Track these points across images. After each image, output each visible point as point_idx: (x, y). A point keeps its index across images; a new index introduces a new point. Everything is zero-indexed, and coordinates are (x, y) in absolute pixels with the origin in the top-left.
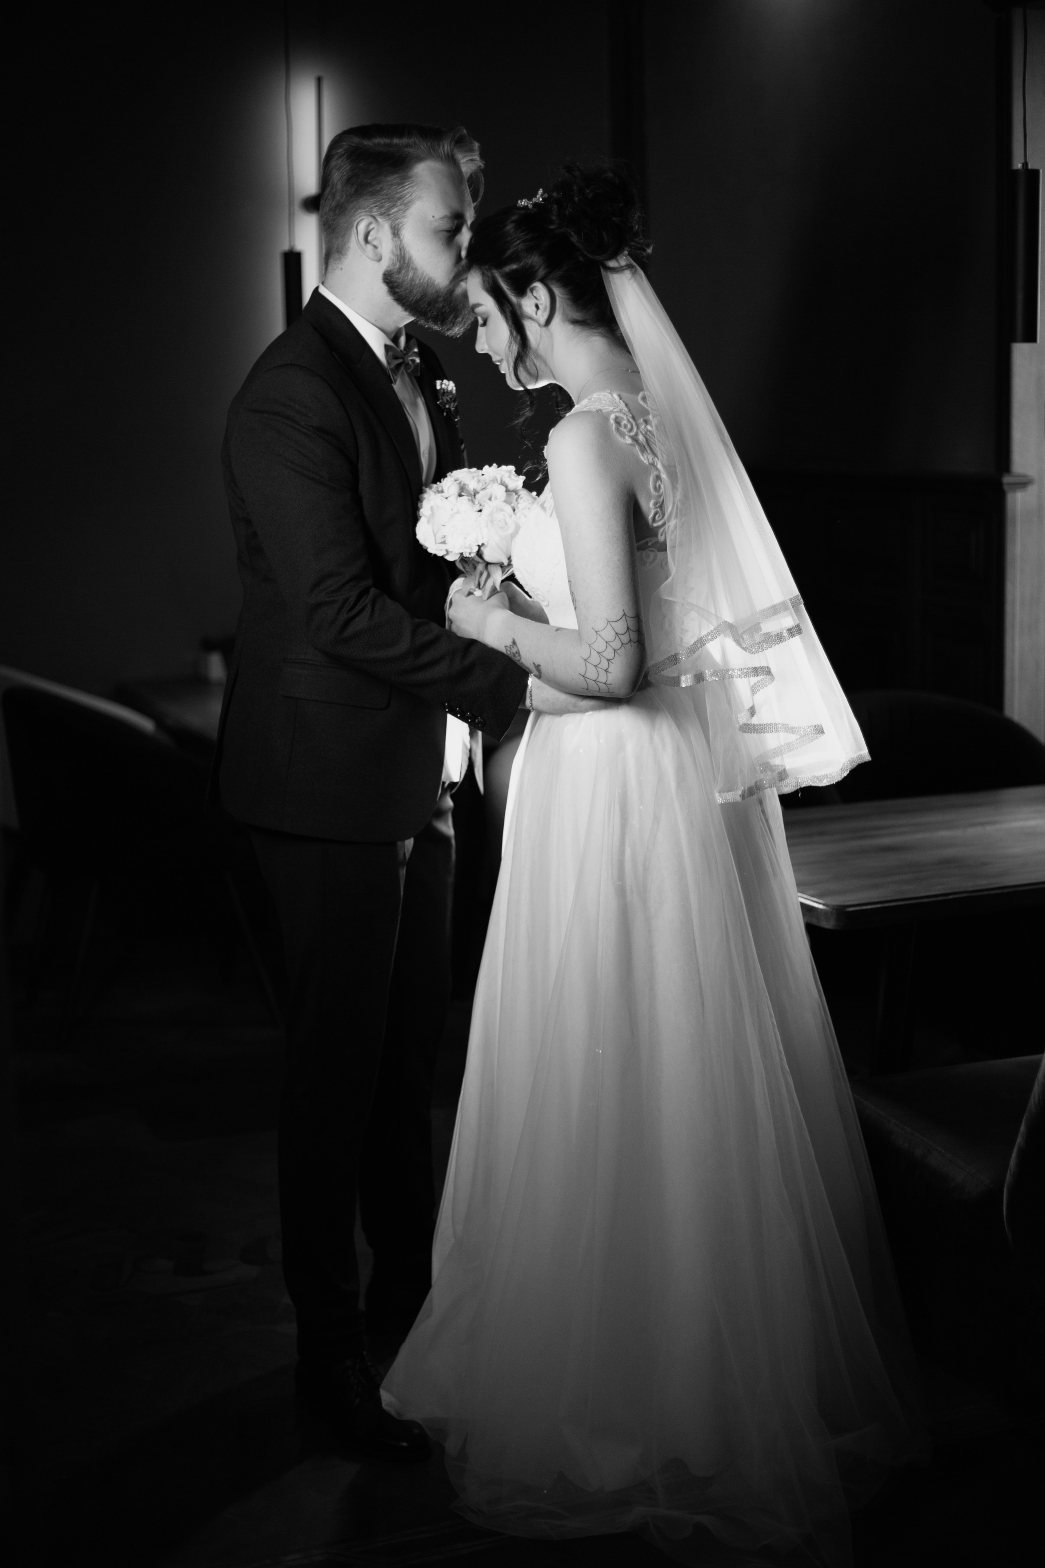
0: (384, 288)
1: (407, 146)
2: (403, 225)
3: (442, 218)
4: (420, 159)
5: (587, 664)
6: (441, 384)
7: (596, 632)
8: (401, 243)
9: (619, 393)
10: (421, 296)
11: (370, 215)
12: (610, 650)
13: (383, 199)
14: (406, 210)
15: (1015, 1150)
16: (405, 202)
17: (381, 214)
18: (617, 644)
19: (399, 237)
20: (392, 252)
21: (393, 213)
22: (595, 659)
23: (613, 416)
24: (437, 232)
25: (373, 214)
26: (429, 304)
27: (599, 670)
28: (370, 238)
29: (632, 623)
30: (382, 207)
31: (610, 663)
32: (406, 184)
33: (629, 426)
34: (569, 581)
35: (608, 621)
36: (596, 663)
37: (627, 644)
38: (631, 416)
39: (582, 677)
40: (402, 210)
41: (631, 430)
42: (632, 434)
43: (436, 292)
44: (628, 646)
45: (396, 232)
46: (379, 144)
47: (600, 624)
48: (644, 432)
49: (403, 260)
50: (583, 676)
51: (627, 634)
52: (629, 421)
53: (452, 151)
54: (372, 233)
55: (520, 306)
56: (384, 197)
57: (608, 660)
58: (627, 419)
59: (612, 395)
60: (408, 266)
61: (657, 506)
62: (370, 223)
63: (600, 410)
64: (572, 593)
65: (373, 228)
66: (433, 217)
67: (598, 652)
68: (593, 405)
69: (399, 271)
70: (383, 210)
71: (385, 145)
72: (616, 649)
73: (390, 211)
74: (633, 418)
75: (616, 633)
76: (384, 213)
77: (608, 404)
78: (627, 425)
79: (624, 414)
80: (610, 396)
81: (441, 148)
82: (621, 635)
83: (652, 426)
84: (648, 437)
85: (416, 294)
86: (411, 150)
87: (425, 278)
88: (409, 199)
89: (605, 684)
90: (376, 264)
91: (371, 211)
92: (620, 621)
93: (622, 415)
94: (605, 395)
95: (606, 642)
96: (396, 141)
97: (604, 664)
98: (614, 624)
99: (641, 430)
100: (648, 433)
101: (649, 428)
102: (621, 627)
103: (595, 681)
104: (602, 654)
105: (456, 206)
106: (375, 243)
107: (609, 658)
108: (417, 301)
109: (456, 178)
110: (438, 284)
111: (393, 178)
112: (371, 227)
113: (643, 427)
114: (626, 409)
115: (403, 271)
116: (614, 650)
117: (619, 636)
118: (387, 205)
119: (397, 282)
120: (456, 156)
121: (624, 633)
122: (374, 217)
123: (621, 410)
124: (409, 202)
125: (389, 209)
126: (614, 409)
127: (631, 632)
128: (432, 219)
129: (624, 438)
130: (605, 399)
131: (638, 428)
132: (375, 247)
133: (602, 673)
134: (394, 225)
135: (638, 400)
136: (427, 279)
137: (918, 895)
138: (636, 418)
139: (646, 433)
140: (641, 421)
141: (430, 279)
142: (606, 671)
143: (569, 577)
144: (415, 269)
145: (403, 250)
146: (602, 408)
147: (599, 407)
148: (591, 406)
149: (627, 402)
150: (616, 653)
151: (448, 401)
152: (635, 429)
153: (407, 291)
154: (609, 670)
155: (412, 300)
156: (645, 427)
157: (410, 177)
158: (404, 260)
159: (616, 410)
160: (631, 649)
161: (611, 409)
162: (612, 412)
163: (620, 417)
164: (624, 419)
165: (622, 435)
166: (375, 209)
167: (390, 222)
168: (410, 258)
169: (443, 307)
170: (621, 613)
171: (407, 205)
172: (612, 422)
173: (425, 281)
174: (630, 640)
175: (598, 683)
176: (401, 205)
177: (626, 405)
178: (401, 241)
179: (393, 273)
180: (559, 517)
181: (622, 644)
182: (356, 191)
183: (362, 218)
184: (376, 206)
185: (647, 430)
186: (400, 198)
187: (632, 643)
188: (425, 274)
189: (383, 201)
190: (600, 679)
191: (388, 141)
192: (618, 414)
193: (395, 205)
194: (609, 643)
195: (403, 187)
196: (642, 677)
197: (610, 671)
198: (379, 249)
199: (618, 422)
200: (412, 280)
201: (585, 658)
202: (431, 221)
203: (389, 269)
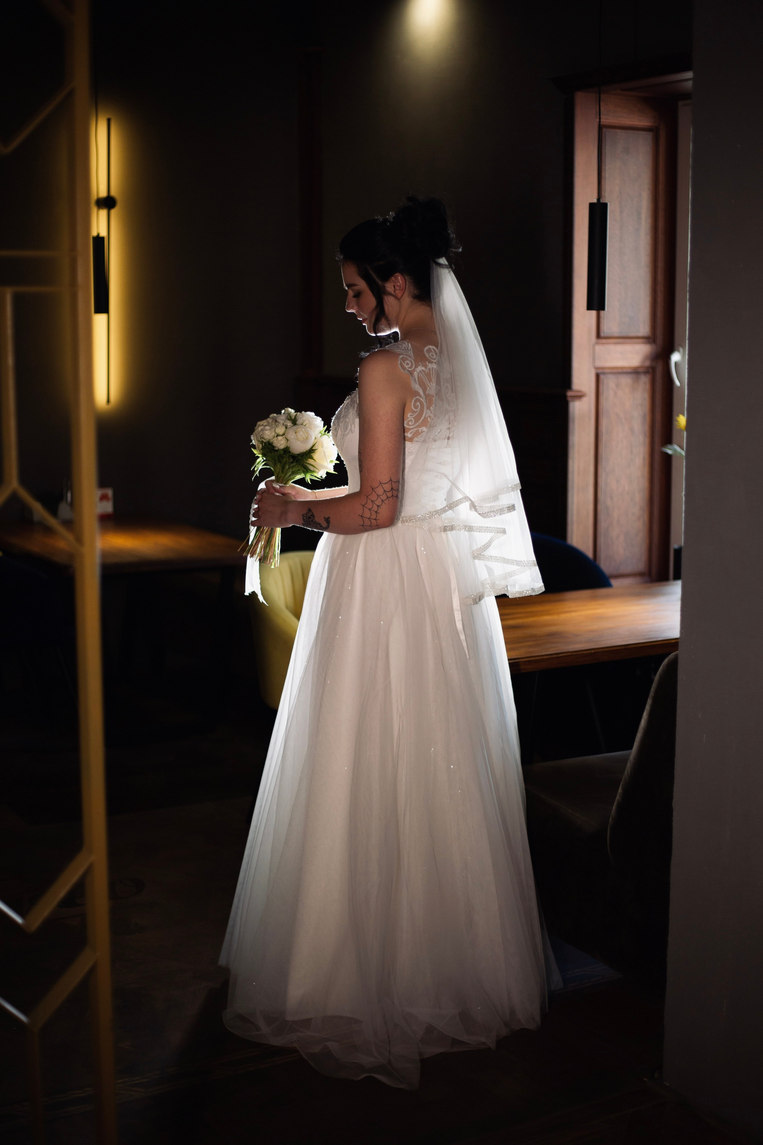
5: (364, 508)
7: (372, 488)
12: (380, 500)
15: (615, 804)
22: (369, 505)
23: (401, 357)
27: (372, 512)
29: (394, 485)
31: (379, 508)
35: (380, 483)
36: (370, 507)
37: (390, 497)
42: (411, 369)
44: (391, 499)
50: (361, 516)
51: (391, 492)
55: (384, 287)
57: (378, 506)
67: (372, 501)
75: (384, 491)
77: (403, 349)
82: (388, 492)
89: (375, 520)
92: (388, 483)
97: (375, 508)
98: (384, 485)
102: (388, 487)
103: (368, 518)
104: (374, 502)
114: (412, 354)
116: (382, 500)
117: (386, 492)
127: (393, 491)
133: (374, 513)
137: (541, 654)
142: (376, 512)
150: (383, 502)
152: (414, 367)
154: (378, 512)
159: (404, 353)
160: (392, 501)
162: (402, 354)
163: (406, 357)
170: (389, 479)
172: (399, 360)
174: (393, 495)
181: (388, 497)
187: (394, 497)
190: (371, 518)
192: (404, 356)
194: (380, 496)
199: (403, 360)
201: (364, 505)
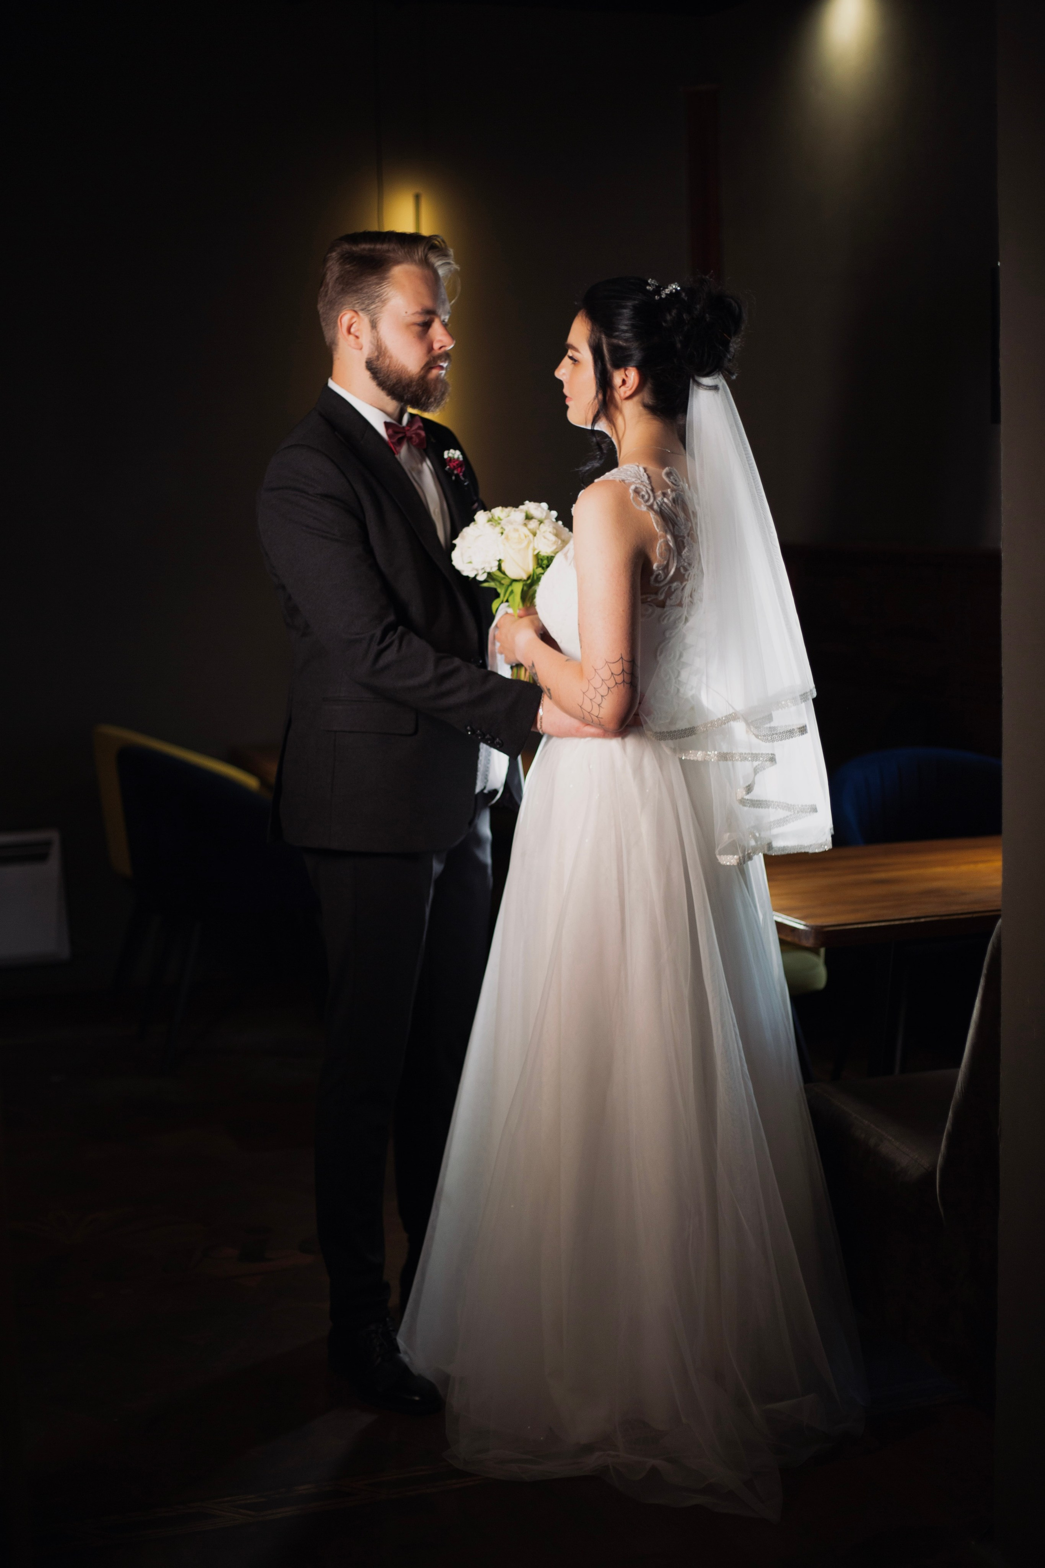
0: (367, 374)
1: (388, 251)
2: (380, 320)
3: (413, 314)
4: (397, 262)
6: (448, 453)
7: (595, 669)
8: (378, 335)
9: (645, 466)
10: (397, 381)
11: (351, 310)
12: (605, 688)
13: (364, 297)
14: (383, 307)
16: (383, 299)
17: (362, 310)
18: (611, 683)
19: (376, 330)
20: (371, 342)
21: (372, 309)
22: (591, 694)
23: (633, 487)
24: (409, 325)
25: (356, 309)
26: (404, 388)
27: (594, 704)
28: (352, 330)
29: (626, 666)
30: (363, 303)
31: (604, 699)
32: (382, 285)
33: (646, 497)
34: (579, 624)
35: (607, 662)
36: (592, 697)
37: (620, 684)
38: (650, 487)
39: (580, 708)
40: (379, 306)
41: (648, 500)
42: (649, 503)
43: (409, 377)
44: (621, 686)
45: (374, 325)
46: (364, 249)
47: (599, 664)
48: (659, 503)
49: (380, 350)
51: (622, 675)
52: (647, 492)
53: (426, 256)
54: (354, 326)
55: (612, 376)
56: (365, 295)
57: (602, 696)
58: (646, 490)
59: (639, 468)
60: (385, 354)
61: (660, 569)
62: (353, 317)
63: (623, 481)
64: (580, 634)
65: (355, 322)
66: (406, 312)
67: (594, 688)
68: (619, 475)
69: (378, 358)
70: (363, 306)
71: (370, 250)
72: (610, 687)
73: (369, 307)
74: (653, 490)
75: (612, 673)
76: (365, 309)
77: (632, 475)
78: (645, 496)
79: (644, 486)
80: (637, 468)
81: (416, 254)
82: (616, 675)
83: (668, 499)
84: (663, 508)
85: (393, 379)
86: (391, 255)
87: (399, 365)
88: (385, 297)
89: (597, 717)
90: (358, 351)
91: (354, 307)
92: (618, 662)
93: (642, 487)
94: (633, 467)
95: (602, 680)
96: (378, 246)
97: (598, 699)
98: (611, 665)
99: (658, 501)
100: (664, 505)
101: (666, 500)
102: (617, 668)
103: (589, 713)
104: (597, 689)
105: (428, 303)
106: (357, 334)
107: (603, 694)
108: (394, 385)
109: (433, 281)
110: (410, 371)
111: (373, 279)
112: (354, 320)
113: (659, 499)
114: (648, 482)
115: (381, 359)
116: (609, 688)
117: (615, 676)
118: (367, 302)
119: (377, 368)
120: (430, 260)
121: (619, 673)
122: (356, 312)
123: (642, 481)
124: (385, 300)
125: (368, 305)
126: (636, 480)
127: (625, 674)
128: (404, 314)
129: (640, 506)
130: (632, 470)
131: (655, 498)
132: (357, 337)
133: (596, 707)
134: (372, 319)
135: (661, 473)
136: (400, 366)
138: (654, 490)
139: (662, 505)
140: (659, 493)
141: (403, 366)
142: (599, 705)
143: (579, 620)
144: (391, 357)
145: (379, 340)
146: (625, 479)
147: (623, 478)
148: (617, 475)
149: (650, 475)
150: (609, 690)
151: (454, 467)
152: (652, 500)
153: (386, 376)
154: (601, 705)
155: (390, 385)
156: (662, 499)
157: (387, 278)
158: (381, 348)
159: (637, 482)
160: (622, 689)
161: (634, 480)
162: (633, 483)
163: (640, 488)
164: (643, 490)
165: (639, 504)
166: (357, 306)
167: (369, 316)
168: (386, 348)
169: (416, 391)
170: (620, 656)
171: (384, 302)
172: (631, 491)
173: (399, 368)
174: (624, 681)
175: (592, 716)
176: (379, 302)
177: (649, 478)
178: (378, 333)
179: (373, 361)
180: (577, 568)
181: (616, 683)
182: (343, 289)
183: (345, 312)
184: (358, 303)
185: (664, 502)
186: (378, 297)
187: (625, 684)
188: (399, 361)
189: (364, 299)
190: (593, 712)
191: (372, 246)
192: (638, 486)
193: (373, 302)
194: (605, 681)
195: (380, 287)
196: (633, 713)
197: (603, 706)
198: (360, 340)
199: (637, 491)
200: (388, 366)
201: (584, 691)
202: (404, 317)
203: (369, 357)
